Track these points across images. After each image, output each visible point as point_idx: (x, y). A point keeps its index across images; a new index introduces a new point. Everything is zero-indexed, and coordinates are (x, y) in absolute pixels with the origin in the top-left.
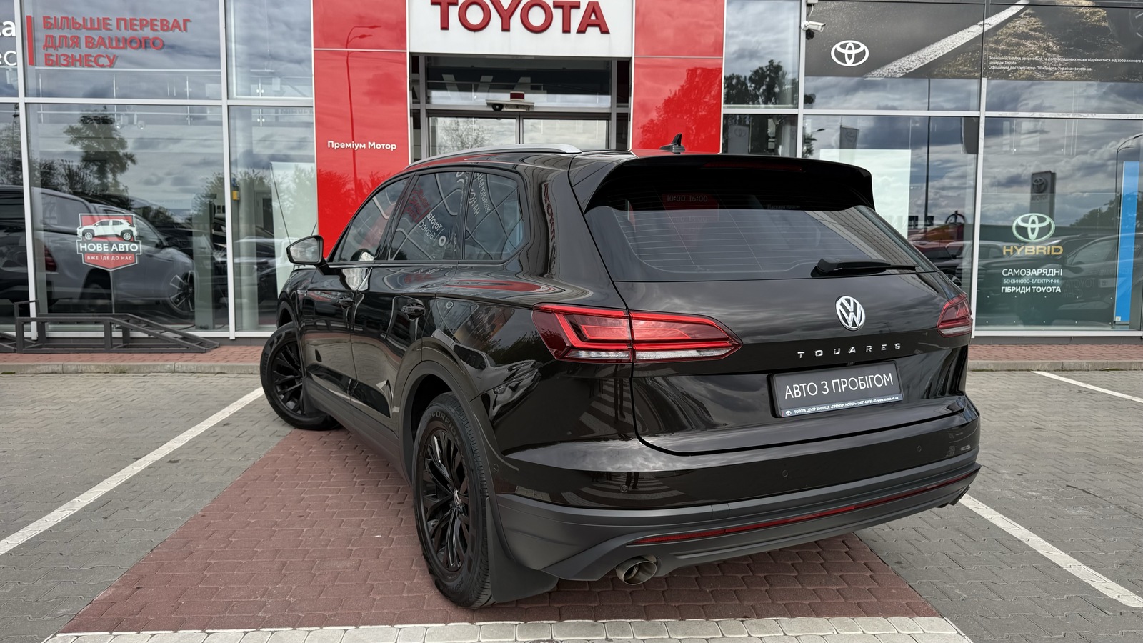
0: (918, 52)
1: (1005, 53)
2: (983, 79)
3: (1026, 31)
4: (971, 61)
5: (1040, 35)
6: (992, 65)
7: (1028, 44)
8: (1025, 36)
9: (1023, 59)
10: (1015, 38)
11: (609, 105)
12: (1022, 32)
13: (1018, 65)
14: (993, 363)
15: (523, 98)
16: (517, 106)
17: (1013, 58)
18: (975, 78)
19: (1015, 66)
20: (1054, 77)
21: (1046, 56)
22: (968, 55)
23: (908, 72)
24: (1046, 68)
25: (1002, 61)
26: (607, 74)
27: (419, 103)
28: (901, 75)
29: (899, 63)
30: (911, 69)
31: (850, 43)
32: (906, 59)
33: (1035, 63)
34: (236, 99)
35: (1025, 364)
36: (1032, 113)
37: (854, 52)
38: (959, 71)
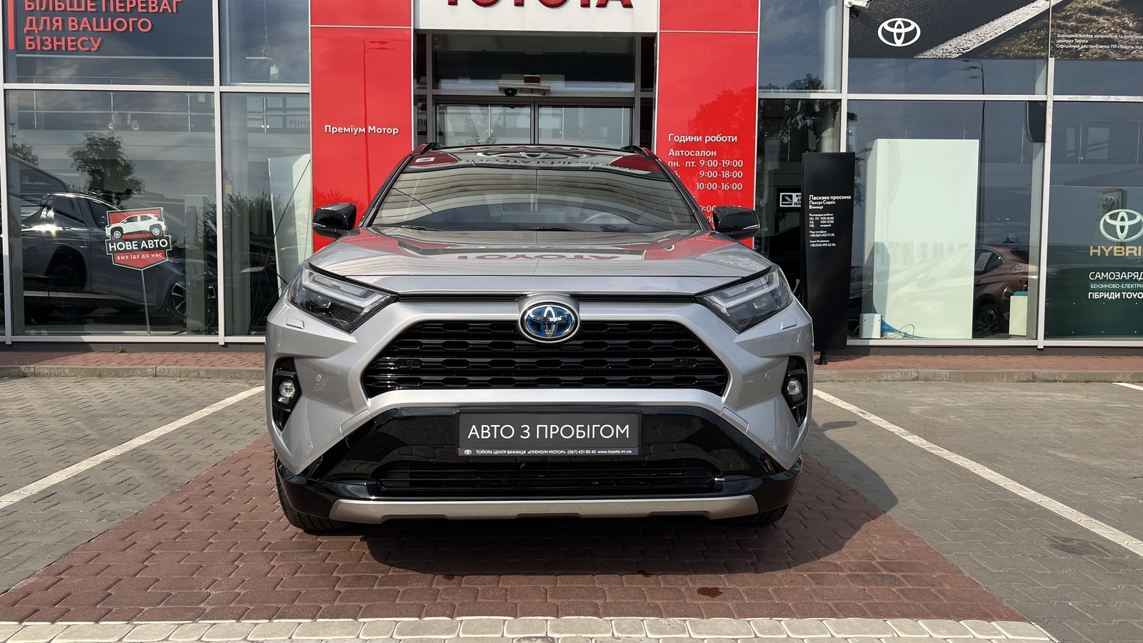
0: (976, 30)
1: (1075, 30)
2: (1050, 58)
3: (1098, 5)
4: (1036, 39)
5: (1114, 10)
6: (1060, 44)
7: (1101, 20)
8: (1097, 11)
9: (1097, 36)
10: (1085, 13)
11: (633, 89)
12: (1094, 7)
13: (1089, 43)
14: (1066, 373)
15: (539, 82)
16: (532, 91)
17: (1084, 36)
18: (1042, 58)
19: (1086, 44)
20: (1130, 56)
21: (1122, 34)
22: (1033, 33)
23: (964, 52)
24: (1122, 47)
25: (1071, 39)
26: (630, 59)
27: (426, 88)
28: (957, 55)
29: (954, 42)
30: (968, 48)
31: (899, 21)
32: (962, 37)
33: (1109, 42)
34: (230, 85)
35: (1104, 375)
36: (1107, 96)
37: (904, 31)
38: (1022, 51)
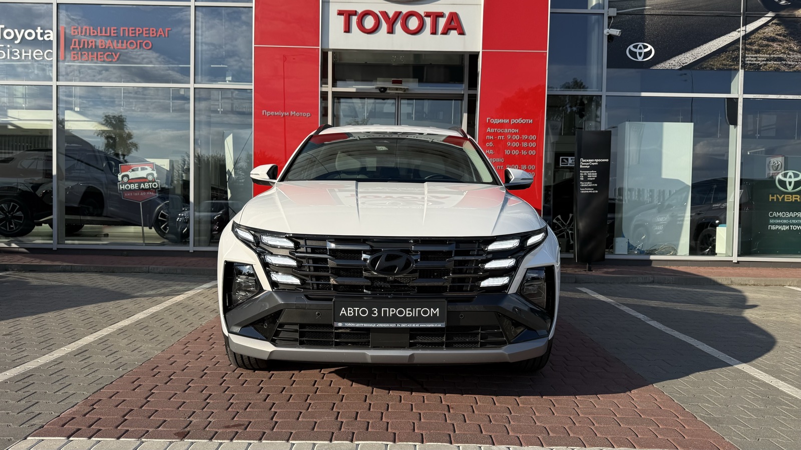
0: (692, 51)
1: (757, 52)
2: (740, 70)
3: (773, 35)
4: (731, 58)
5: (784, 38)
6: (748, 61)
7: (775, 45)
8: (773, 40)
9: (772, 56)
10: (765, 41)
11: (463, 88)
12: (770, 37)
14: (753, 279)
15: (401, 83)
16: (397, 89)
17: (763, 55)
18: (735, 70)
19: (765, 61)
20: (795, 69)
21: (789, 54)
22: (729, 53)
23: (684, 65)
24: (789, 63)
25: (755, 57)
26: (462, 69)
27: (328, 87)
28: (679, 67)
29: (677, 59)
30: (686, 63)
31: (640, 45)
32: (682, 56)
33: (780, 59)
34: (201, 83)
35: (779, 281)
36: (779, 96)
37: (643, 51)
38: (722, 65)
